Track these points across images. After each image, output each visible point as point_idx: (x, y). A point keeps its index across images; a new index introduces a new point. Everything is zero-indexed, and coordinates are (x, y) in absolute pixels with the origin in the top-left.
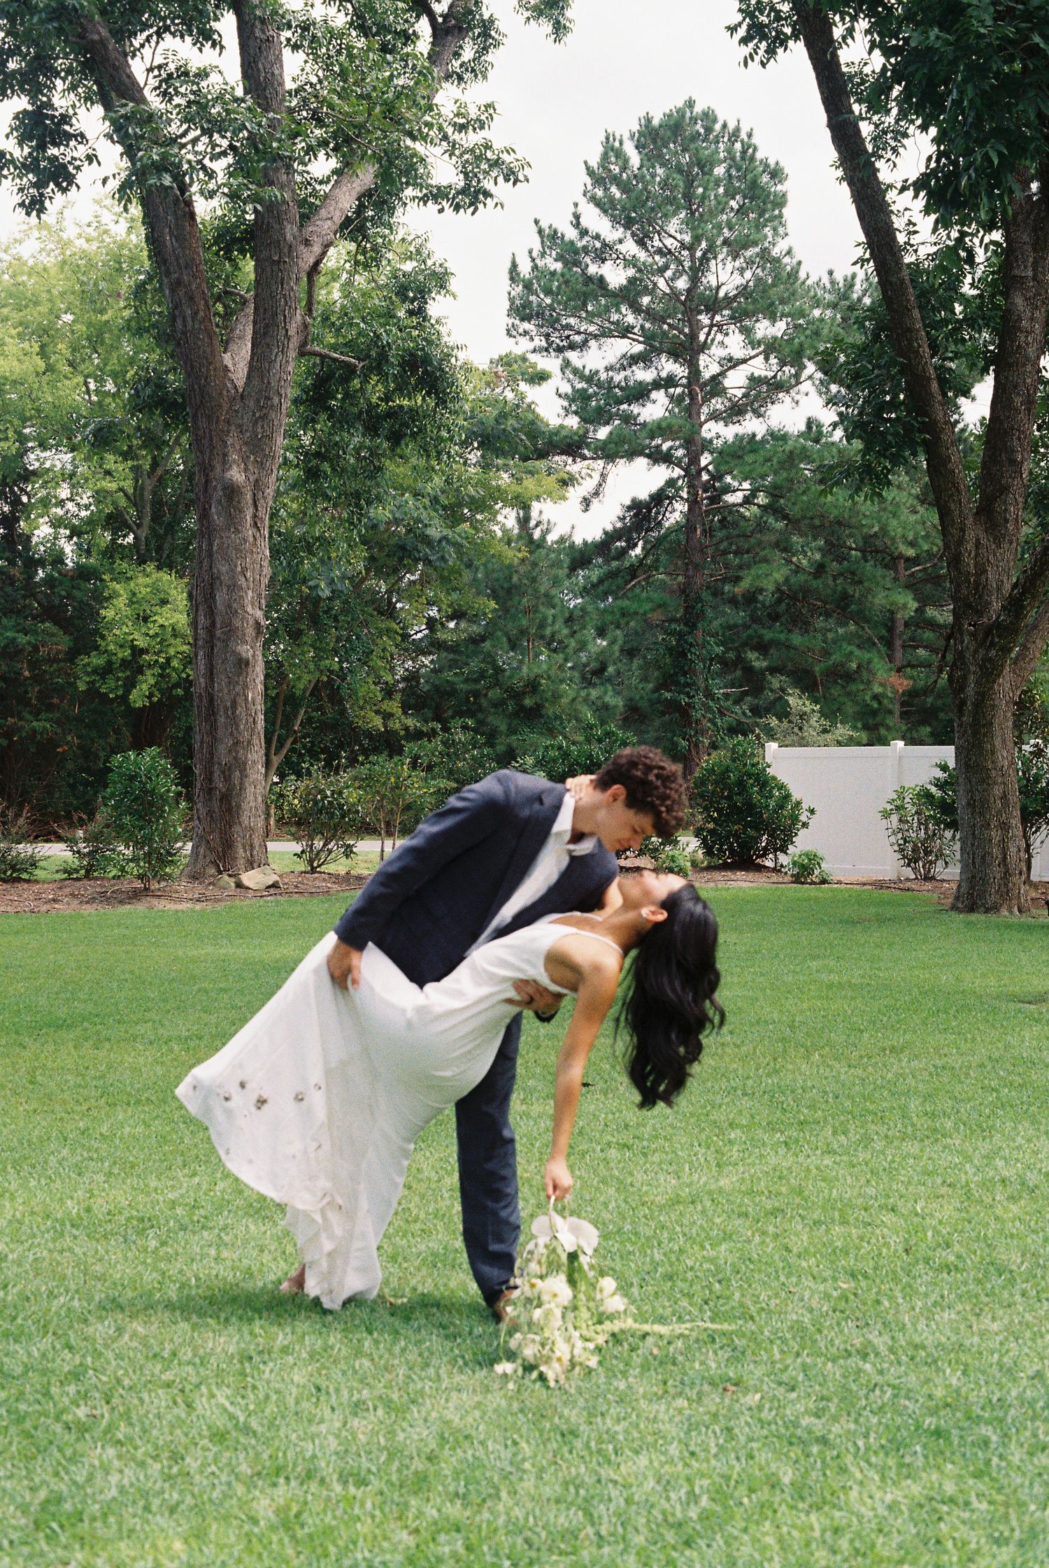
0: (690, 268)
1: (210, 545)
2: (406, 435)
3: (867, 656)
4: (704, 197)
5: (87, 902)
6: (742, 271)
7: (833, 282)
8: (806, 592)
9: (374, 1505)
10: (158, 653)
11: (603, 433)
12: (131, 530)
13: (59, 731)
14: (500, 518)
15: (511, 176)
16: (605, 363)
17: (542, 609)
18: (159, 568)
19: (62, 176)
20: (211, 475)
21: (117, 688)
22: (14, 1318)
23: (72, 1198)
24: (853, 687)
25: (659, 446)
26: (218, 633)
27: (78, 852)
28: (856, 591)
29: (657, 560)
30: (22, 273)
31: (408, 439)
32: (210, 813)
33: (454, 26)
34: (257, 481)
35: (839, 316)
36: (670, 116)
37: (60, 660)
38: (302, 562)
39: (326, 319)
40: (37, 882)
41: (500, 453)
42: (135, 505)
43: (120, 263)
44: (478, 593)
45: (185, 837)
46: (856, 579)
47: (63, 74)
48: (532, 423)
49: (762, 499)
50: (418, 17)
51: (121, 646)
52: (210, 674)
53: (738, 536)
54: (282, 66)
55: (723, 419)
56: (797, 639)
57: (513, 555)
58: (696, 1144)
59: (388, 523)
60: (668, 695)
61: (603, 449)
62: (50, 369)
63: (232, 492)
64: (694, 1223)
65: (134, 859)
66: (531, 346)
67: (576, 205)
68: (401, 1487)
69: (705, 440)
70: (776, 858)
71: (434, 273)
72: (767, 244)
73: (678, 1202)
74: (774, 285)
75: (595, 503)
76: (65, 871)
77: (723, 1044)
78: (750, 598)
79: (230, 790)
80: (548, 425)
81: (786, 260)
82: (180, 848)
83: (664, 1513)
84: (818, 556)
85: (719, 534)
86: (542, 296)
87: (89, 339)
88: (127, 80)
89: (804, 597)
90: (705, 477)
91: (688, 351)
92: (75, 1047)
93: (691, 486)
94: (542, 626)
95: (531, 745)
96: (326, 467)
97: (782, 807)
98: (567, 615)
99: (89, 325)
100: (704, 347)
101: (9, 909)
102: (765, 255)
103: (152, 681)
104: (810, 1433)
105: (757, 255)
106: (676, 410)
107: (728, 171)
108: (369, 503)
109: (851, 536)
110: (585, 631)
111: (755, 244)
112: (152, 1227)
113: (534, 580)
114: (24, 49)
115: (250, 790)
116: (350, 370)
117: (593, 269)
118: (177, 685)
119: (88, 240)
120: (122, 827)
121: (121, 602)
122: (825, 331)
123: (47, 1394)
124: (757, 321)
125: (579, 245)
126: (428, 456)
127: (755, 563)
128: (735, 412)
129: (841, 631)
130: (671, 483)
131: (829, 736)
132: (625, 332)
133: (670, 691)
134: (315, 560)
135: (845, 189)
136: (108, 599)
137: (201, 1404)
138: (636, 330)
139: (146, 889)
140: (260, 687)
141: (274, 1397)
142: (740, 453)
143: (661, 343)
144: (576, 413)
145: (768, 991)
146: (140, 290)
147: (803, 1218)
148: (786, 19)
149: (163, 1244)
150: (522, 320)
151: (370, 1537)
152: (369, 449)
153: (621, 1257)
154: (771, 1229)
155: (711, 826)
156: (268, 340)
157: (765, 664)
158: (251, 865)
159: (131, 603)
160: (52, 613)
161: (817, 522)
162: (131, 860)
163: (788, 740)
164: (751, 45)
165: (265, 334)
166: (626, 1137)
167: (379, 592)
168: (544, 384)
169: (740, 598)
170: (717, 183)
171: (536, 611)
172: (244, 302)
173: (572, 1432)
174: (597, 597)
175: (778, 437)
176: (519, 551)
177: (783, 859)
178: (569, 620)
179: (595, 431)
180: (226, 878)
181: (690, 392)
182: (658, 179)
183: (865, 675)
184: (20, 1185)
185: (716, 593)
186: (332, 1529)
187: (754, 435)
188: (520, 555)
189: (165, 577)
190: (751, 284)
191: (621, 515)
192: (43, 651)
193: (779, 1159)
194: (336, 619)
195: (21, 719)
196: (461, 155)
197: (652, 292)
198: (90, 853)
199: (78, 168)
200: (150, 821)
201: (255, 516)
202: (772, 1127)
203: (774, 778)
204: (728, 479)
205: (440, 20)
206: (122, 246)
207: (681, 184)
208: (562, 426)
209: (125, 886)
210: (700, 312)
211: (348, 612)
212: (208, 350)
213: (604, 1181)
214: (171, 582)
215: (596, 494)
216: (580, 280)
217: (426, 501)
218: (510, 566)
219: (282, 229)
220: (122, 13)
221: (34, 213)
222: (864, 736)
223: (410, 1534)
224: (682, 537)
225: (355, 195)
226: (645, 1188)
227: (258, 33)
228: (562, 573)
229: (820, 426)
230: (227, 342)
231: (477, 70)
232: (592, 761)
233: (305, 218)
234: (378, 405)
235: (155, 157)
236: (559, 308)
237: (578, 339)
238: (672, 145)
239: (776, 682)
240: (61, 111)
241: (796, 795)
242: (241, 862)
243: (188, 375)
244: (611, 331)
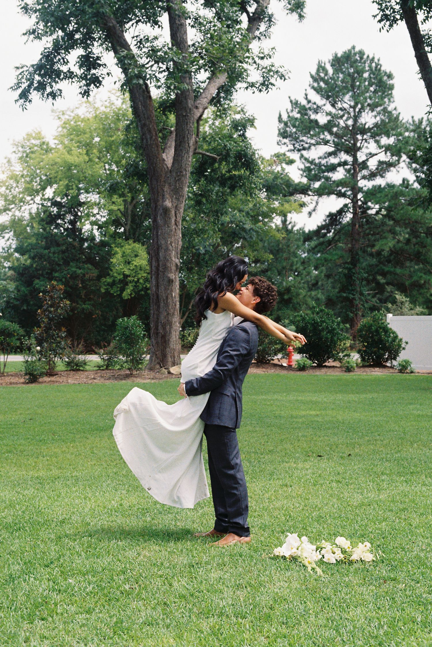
0: (354, 116)
1: (157, 232)
2: (237, 186)
3: (428, 277)
4: (359, 86)
5: (107, 379)
6: (375, 117)
7: (414, 121)
8: (402, 250)
9: (249, 626)
10: (134, 277)
11: (317, 185)
12: (123, 226)
13: (93, 309)
14: (274, 220)
15: (282, 77)
16: (318, 156)
17: (292, 258)
18: (134, 242)
19: (96, 81)
20: (158, 204)
21: (117, 291)
22: (96, 549)
23: (114, 500)
24: (422, 291)
25: (340, 190)
26: (161, 269)
27: (103, 359)
28: (424, 251)
29: (340, 238)
30: (79, 121)
31: (238, 188)
32: (157, 343)
33: (257, 17)
34: (176, 206)
35: (416, 135)
36: (345, 53)
37: (94, 280)
38: (194, 240)
39: (204, 139)
40: (86, 371)
41: (274, 193)
42: (125, 216)
43: (118, 116)
44: (266, 252)
45: (147, 353)
46: (423, 245)
47: (97, 39)
48: (288, 181)
49: (384, 212)
50: (242, 14)
51: (119, 274)
52: (157, 286)
53: (374, 228)
54: (187, 35)
55: (368, 179)
56: (398, 270)
57: (279, 236)
58: (368, 481)
59: (228, 223)
60: (345, 295)
61: (317, 192)
62: (90, 160)
63: (166, 211)
64: (371, 513)
65: (127, 362)
66: (287, 149)
67: (306, 90)
68: (260, 619)
69: (359, 187)
70: (392, 362)
71: (249, 119)
72: (386, 106)
73: (363, 505)
74: (389, 122)
75: (313, 214)
76: (98, 367)
77: (376, 440)
78: (379, 253)
79: (165, 334)
80: (294, 181)
81: (394, 112)
82: (145, 357)
83: (369, 632)
84: (407, 236)
85: (366, 227)
86: (292, 128)
87: (106, 148)
88: (124, 43)
89: (401, 253)
90: (360, 203)
91: (353, 150)
92: (108, 439)
93: (354, 207)
94: (292, 265)
95: (287, 315)
96: (204, 200)
97: (394, 341)
98: (302, 261)
99: (106, 142)
100: (360, 148)
101: (76, 382)
102: (385, 110)
103: (132, 288)
104: (427, 600)
105: (382, 110)
106: (348, 175)
107: (369, 75)
108: (222, 215)
109: (421, 227)
110: (310, 268)
111: (381, 105)
112: (148, 512)
113: (288, 246)
114: (81, 30)
115: (173, 333)
116: (214, 160)
117: (313, 117)
118: (142, 290)
119: (106, 107)
120: (121, 349)
121: (119, 256)
122: (410, 142)
123: (112, 579)
124: (382, 137)
125: (307, 107)
126: (247, 195)
127: (381, 239)
128: (372, 175)
129: (416, 267)
130: (346, 205)
131: (413, 312)
132: (326, 142)
133: (345, 293)
134: (200, 238)
135: (422, 83)
136: (114, 254)
137: (175, 584)
138: (331, 142)
139: (131, 374)
140: (178, 291)
141: (204, 582)
142: (375, 193)
143: (341, 147)
144: (306, 176)
145: (393, 418)
146: (128, 128)
147: (416, 512)
148: (397, 12)
149: (153, 519)
150: (283, 138)
151: (249, 639)
152: (222, 192)
153: (341, 527)
154: (403, 517)
155: (364, 349)
156: (181, 148)
157: (384, 281)
158: (174, 364)
159: (123, 256)
160: (90, 260)
161: (407, 222)
162: (125, 362)
163: (396, 313)
164: (383, 23)
165: (180, 145)
166: (339, 478)
167: (224, 251)
168: (293, 165)
169: (374, 253)
170: (365, 80)
171: (289, 259)
172: (171, 132)
173: (328, 599)
174: (313, 253)
175: (390, 186)
176: (283, 234)
177: (395, 363)
178: (303, 263)
179: (314, 184)
180: (164, 369)
181: (354, 167)
182: (340, 79)
183: (427, 285)
184: (93, 495)
185: (364, 252)
186: (233, 636)
187: (380, 185)
188: (283, 236)
189: (137, 246)
190: (379, 122)
191: (324, 219)
192: (87, 277)
193: (405, 488)
194: (207, 263)
195: (78, 304)
196: (262, 70)
197: (338, 126)
198: (108, 359)
199: (103, 78)
200: (133, 346)
201: (176, 220)
202: (399, 474)
203: (391, 329)
204: (370, 204)
205: (251, 15)
206: (119, 109)
207: (350, 81)
208: (300, 182)
209: (122, 373)
210: (358, 134)
211: (212, 260)
212: (157, 152)
213: (331, 496)
214: (139, 248)
215: (314, 210)
216: (308, 121)
217: (244, 214)
218: (278, 241)
219: (187, 102)
220: (121, 14)
221: (85, 97)
222: (426, 311)
223: (265, 638)
224: (350, 228)
225: (216, 87)
226: (348, 499)
227: (177, 22)
228: (300, 243)
229: (408, 181)
230: (164, 149)
231: (265, 35)
232: (314, 322)
233: (196, 97)
234: (225, 174)
235: (136, 72)
236: (299, 133)
237: (306, 146)
238: (346, 65)
239: (389, 288)
240: (96, 55)
241: (400, 337)
242: (170, 363)
243: (148, 162)
244: (320, 142)
